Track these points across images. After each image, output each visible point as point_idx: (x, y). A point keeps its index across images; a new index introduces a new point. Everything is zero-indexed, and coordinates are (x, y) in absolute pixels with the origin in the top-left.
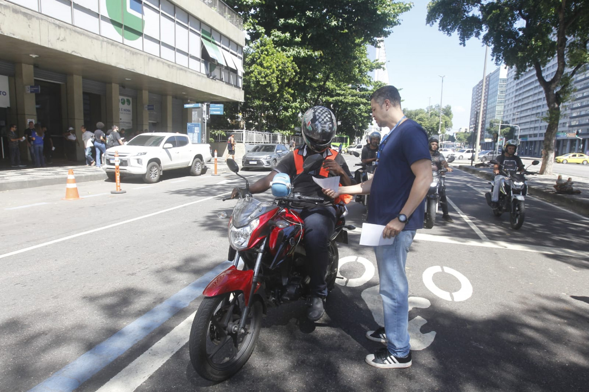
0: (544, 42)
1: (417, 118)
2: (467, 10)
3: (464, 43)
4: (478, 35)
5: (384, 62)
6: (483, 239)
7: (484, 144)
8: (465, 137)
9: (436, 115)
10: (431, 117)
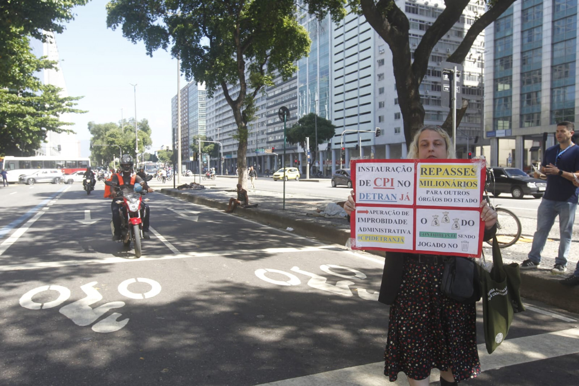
0: (226, 63)
1: (108, 133)
2: (152, 18)
3: (151, 53)
4: (165, 47)
5: (56, 61)
6: (175, 253)
7: (190, 163)
8: (168, 156)
9: (131, 130)
10: (125, 132)
